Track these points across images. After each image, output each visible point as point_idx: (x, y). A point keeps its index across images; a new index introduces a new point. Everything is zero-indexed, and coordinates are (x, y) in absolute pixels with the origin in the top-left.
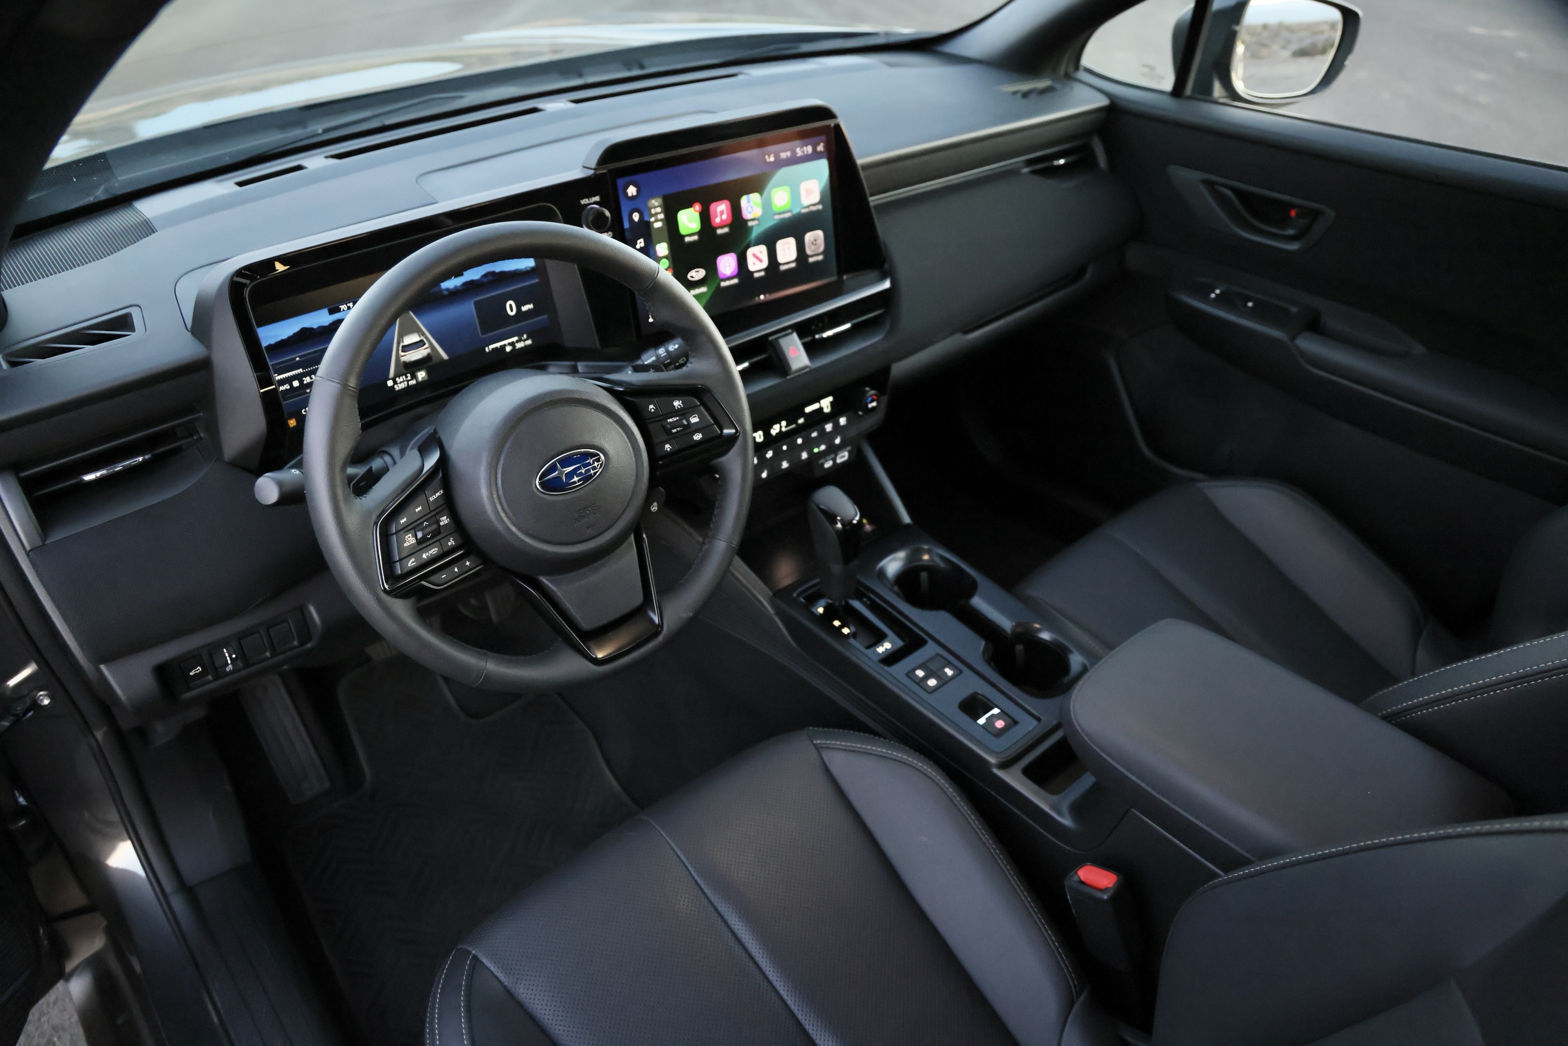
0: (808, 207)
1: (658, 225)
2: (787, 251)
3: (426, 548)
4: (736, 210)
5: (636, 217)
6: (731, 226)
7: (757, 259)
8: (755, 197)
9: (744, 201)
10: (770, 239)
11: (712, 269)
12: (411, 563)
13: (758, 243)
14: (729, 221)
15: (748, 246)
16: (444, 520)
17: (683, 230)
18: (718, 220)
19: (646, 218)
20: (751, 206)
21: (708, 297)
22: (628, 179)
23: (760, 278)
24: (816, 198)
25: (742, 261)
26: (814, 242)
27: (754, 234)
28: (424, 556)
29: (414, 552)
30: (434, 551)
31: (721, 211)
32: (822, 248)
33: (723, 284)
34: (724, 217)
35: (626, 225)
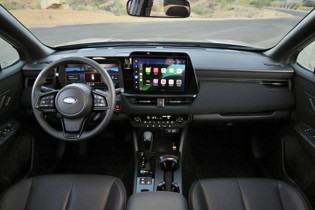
0: (179, 74)
1: (141, 69)
2: (171, 82)
3: (45, 104)
4: (160, 70)
5: (136, 66)
6: (158, 73)
7: (163, 82)
8: (165, 69)
9: (162, 69)
10: (167, 79)
11: (152, 81)
12: (42, 106)
13: (164, 78)
14: (158, 72)
15: (162, 79)
16: (52, 101)
17: (146, 72)
18: (155, 71)
19: (139, 67)
20: (164, 70)
21: (150, 87)
22: (136, 59)
23: (163, 86)
24: (181, 73)
25: (159, 81)
26: (179, 82)
27: (164, 76)
28: (45, 106)
29: (44, 104)
30: (47, 105)
31: (156, 70)
32: (181, 84)
33: (154, 85)
34: (157, 71)
35: (134, 67)
